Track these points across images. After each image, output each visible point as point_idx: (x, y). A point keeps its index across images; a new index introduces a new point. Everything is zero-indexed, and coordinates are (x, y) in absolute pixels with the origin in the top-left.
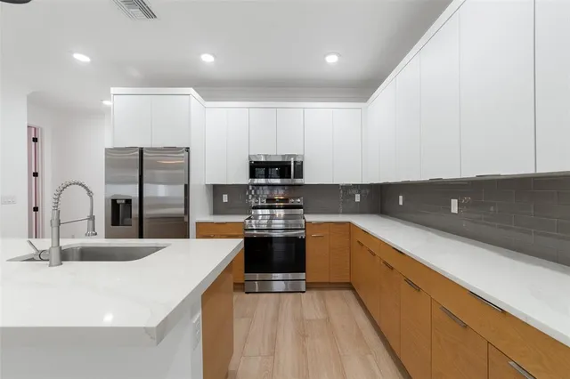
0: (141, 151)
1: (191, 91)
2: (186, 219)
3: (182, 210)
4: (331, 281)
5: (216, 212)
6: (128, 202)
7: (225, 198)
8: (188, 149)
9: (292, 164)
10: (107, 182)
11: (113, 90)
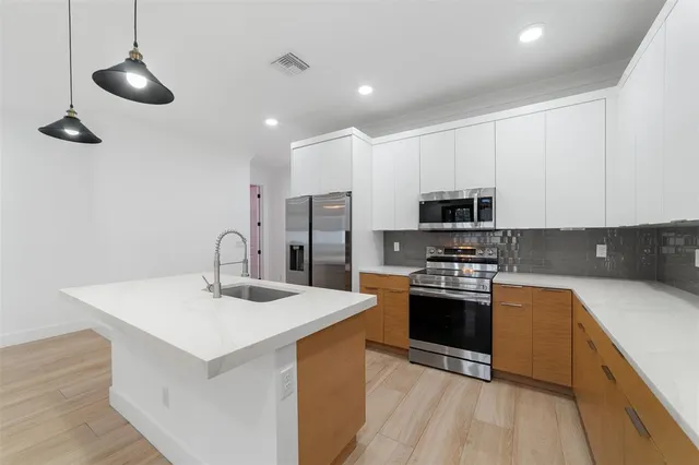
0: (311, 198)
1: (354, 130)
2: (347, 268)
3: (343, 258)
4: (534, 377)
5: (387, 263)
6: (301, 248)
7: (397, 247)
8: (349, 194)
9: (476, 202)
10: (287, 229)
11: (293, 145)
